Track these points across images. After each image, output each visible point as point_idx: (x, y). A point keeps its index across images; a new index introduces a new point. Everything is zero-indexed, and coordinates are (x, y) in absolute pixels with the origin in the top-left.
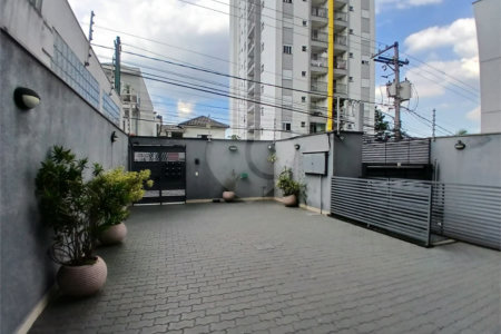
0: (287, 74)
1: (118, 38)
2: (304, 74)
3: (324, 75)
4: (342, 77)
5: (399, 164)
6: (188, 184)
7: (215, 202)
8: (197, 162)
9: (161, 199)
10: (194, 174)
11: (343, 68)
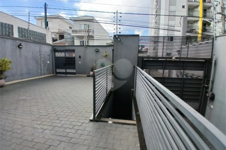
0: (173, 8)
1: (45, 3)
2: (183, 7)
3: (197, 7)
4: (209, 8)
5: (174, 58)
6: (76, 67)
7: (88, 76)
8: (80, 57)
9: (66, 73)
10: (79, 62)
11: (210, 2)
